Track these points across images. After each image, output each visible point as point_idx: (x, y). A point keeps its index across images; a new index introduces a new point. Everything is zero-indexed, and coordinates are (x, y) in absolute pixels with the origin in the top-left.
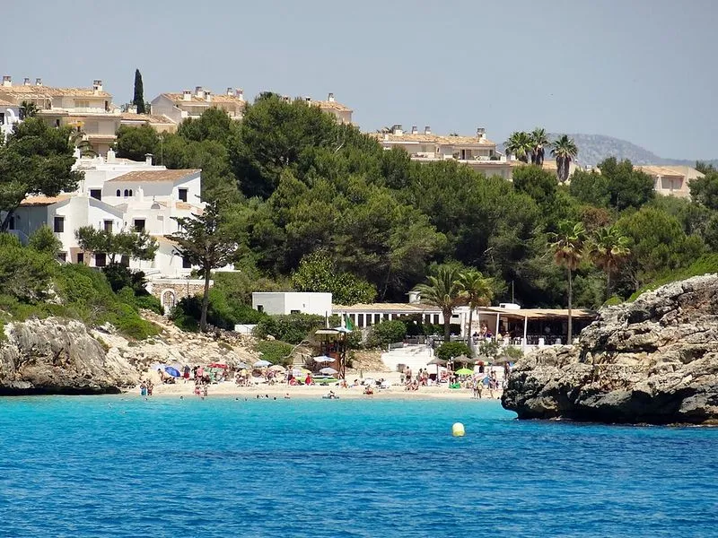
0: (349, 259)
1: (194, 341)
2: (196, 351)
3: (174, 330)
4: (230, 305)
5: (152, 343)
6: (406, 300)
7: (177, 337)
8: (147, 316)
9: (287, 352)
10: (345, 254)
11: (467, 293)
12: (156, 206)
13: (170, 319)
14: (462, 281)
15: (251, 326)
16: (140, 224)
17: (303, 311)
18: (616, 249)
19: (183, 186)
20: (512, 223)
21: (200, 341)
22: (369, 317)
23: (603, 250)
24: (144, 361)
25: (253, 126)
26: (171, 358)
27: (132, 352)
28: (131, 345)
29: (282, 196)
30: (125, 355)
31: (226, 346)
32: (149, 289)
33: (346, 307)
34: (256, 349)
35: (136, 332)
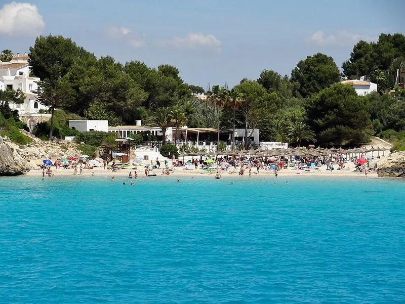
0: (110, 104)
1: (48, 145)
2: (51, 151)
3: (37, 140)
4: (61, 126)
5: (29, 146)
6: (134, 124)
7: (40, 143)
8: (23, 132)
9: (94, 150)
10: (109, 101)
11: (175, 120)
12: (17, 78)
13: (33, 134)
14: (172, 114)
15: (73, 137)
16: (10, 87)
17: (96, 129)
18: (239, 99)
19: (21, 70)
20: (167, 90)
21: (51, 145)
22: (125, 132)
23: (231, 100)
24: (28, 156)
25: (41, 48)
26: (41, 154)
27: (23, 151)
28: (20, 147)
29: (74, 74)
30: (21, 153)
31: (65, 148)
32: (20, 119)
33: (113, 128)
34: (78, 149)
35: (21, 141)
